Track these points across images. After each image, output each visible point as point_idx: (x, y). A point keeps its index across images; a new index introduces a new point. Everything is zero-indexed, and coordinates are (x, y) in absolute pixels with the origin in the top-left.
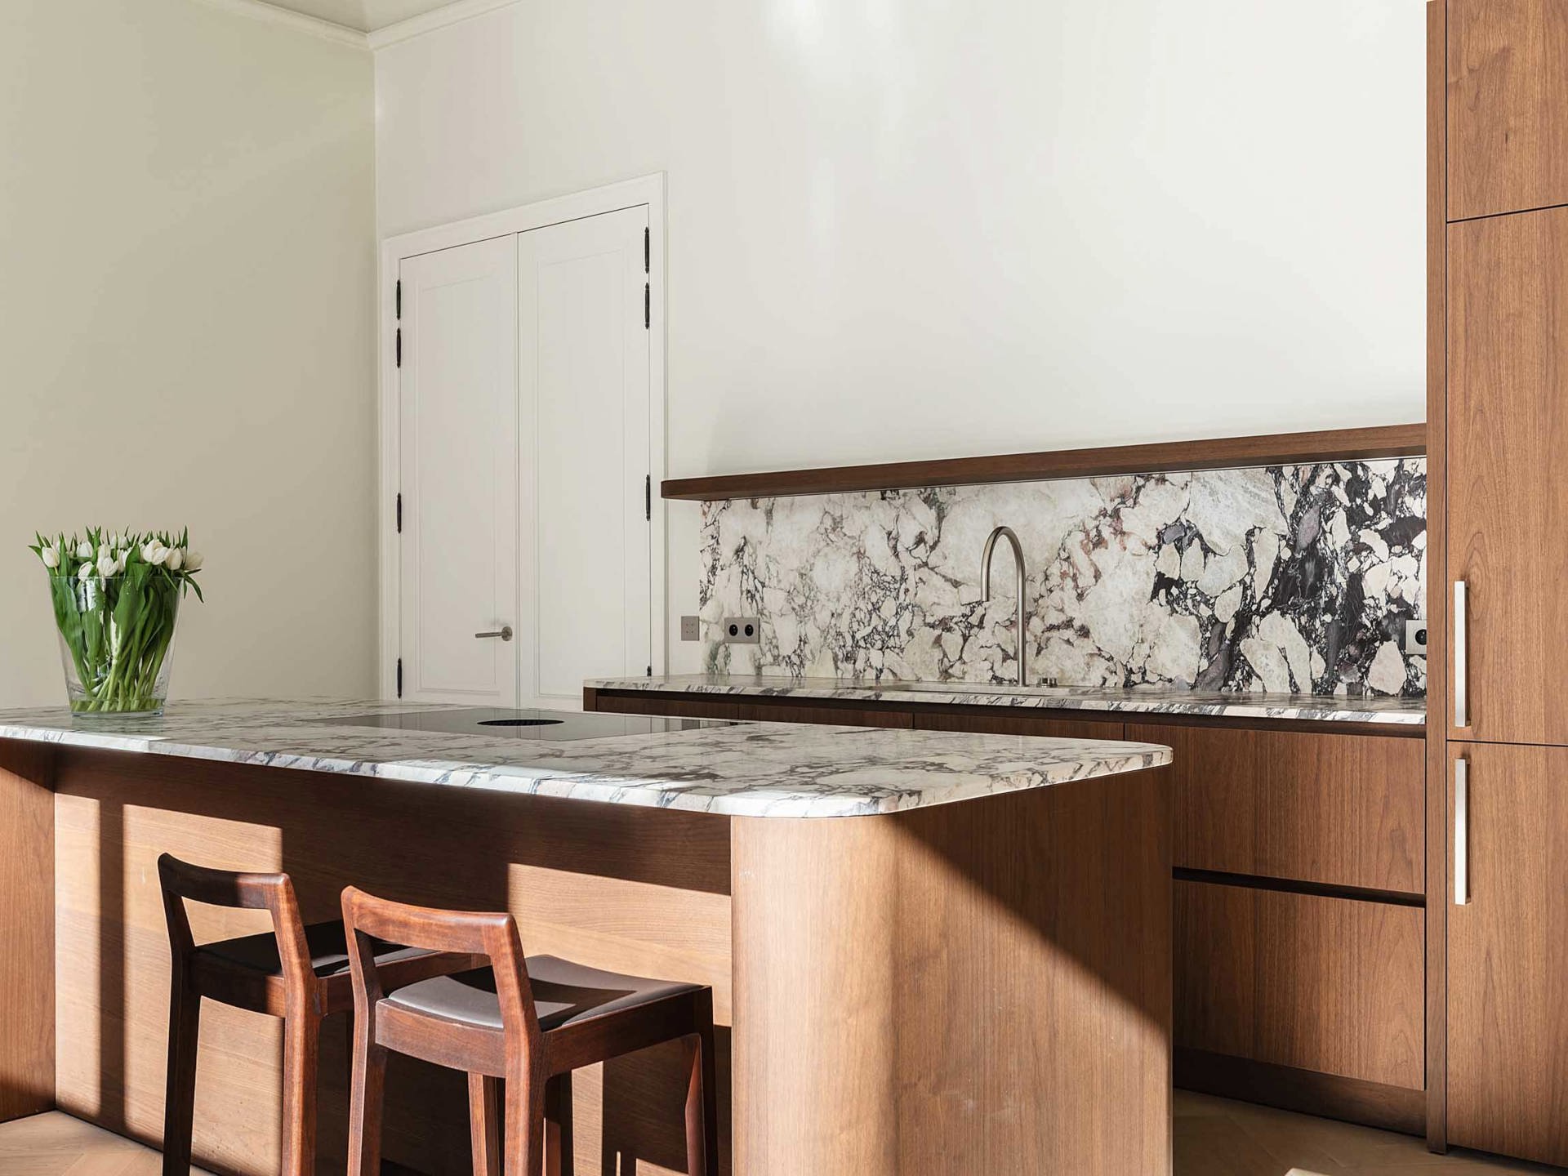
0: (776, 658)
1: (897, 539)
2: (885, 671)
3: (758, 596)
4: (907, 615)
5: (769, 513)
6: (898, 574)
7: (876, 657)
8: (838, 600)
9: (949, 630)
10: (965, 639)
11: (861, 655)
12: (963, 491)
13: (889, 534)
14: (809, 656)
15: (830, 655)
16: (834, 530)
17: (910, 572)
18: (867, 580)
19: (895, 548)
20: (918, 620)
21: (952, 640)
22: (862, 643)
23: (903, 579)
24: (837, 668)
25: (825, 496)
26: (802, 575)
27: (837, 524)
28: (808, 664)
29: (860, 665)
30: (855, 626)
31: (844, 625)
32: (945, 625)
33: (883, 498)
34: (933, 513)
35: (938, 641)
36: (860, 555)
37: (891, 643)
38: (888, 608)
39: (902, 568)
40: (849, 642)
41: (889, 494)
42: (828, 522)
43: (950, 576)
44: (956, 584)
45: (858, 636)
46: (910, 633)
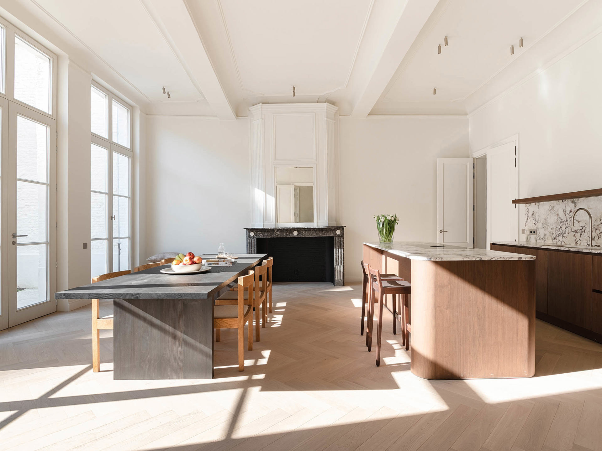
0: (540, 238)
1: (565, 211)
2: (563, 242)
3: (536, 224)
4: (568, 229)
5: (539, 206)
6: (566, 220)
7: (561, 239)
8: (553, 225)
9: (577, 233)
10: (581, 235)
11: (558, 238)
12: (581, 199)
13: (564, 210)
14: (547, 238)
15: (551, 238)
16: (552, 209)
17: (568, 219)
18: (559, 221)
19: (565, 213)
20: (570, 230)
21: (578, 235)
22: (558, 235)
23: (567, 221)
24: (552, 241)
25: (550, 202)
26: (545, 220)
27: (553, 208)
28: (546, 240)
29: (557, 240)
30: (556, 231)
31: (554, 231)
32: (576, 231)
33: (563, 202)
34: (574, 205)
35: (575, 235)
36: (557, 215)
37: (564, 235)
38: (564, 227)
39: (567, 218)
40: (555, 235)
41: (564, 201)
42: (551, 208)
43: (577, 220)
44: (579, 222)
45: (557, 234)
46: (568, 233)
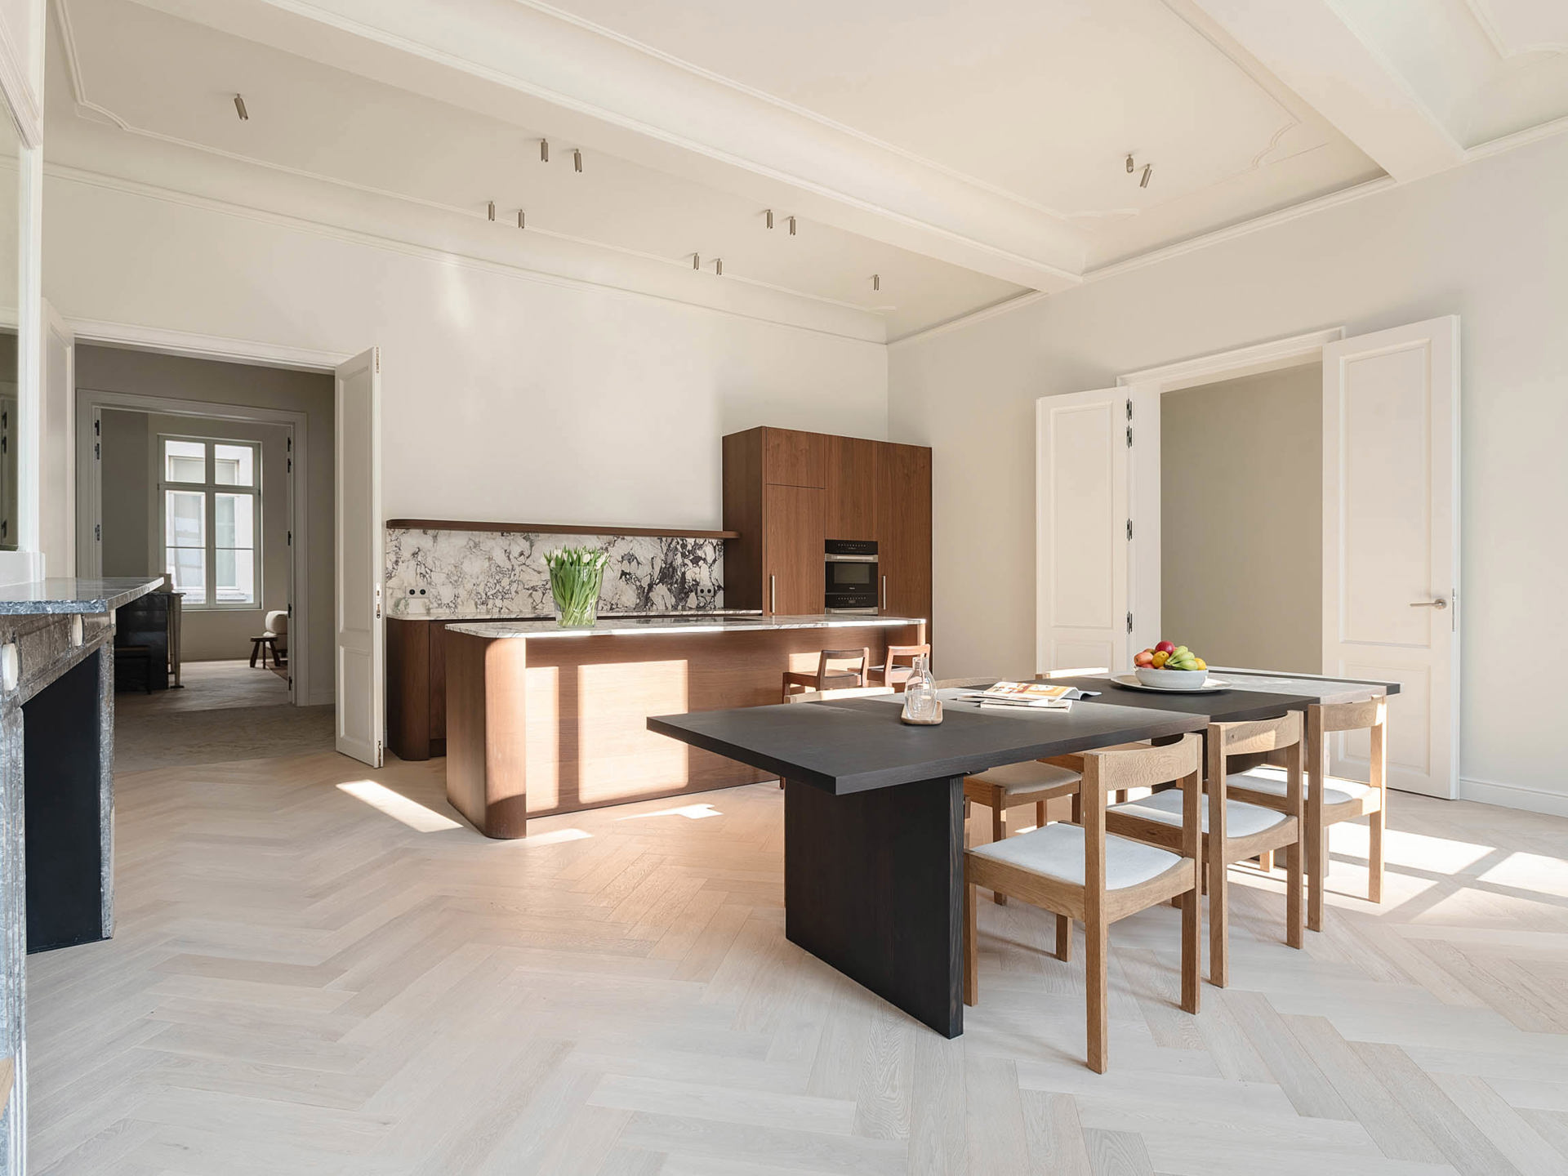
0: (439, 605)
1: (510, 553)
2: (504, 608)
3: (427, 576)
4: (515, 585)
5: (435, 537)
6: (510, 568)
7: (499, 603)
8: (478, 578)
9: (536, 591)
10: (544, 594)
11: (491, 602)
12: (542, 536)
13: (506, 551)
14: (461, 603)
15: (473, 603)
16: (475, 547)
17: (516, 567)
18: (493, 569)
19: (509, 557)
20: (520, 587)
21: (537, 595)
22: (491, 597)
23: (513, 570)
24: (477, 608)
25: (470, 532)
26: (456, 567)
27: (476, 545)
28: (459, 607)
29: (490, 606)
30: (487, 590)
31: (481, 589)
32: (534, 589)
33: (502, 535)
34: (528, 543)
35: (531, 594)
36: (490, 559)
37: (507, 596)
38: (505, 582)
39: (513, 566)
40: (484, 596)
41: (505, 534)
42: (472, 544)
43: (536, 569)
44: (539, 572)
45: (489, 594)
46: (517, 592)
